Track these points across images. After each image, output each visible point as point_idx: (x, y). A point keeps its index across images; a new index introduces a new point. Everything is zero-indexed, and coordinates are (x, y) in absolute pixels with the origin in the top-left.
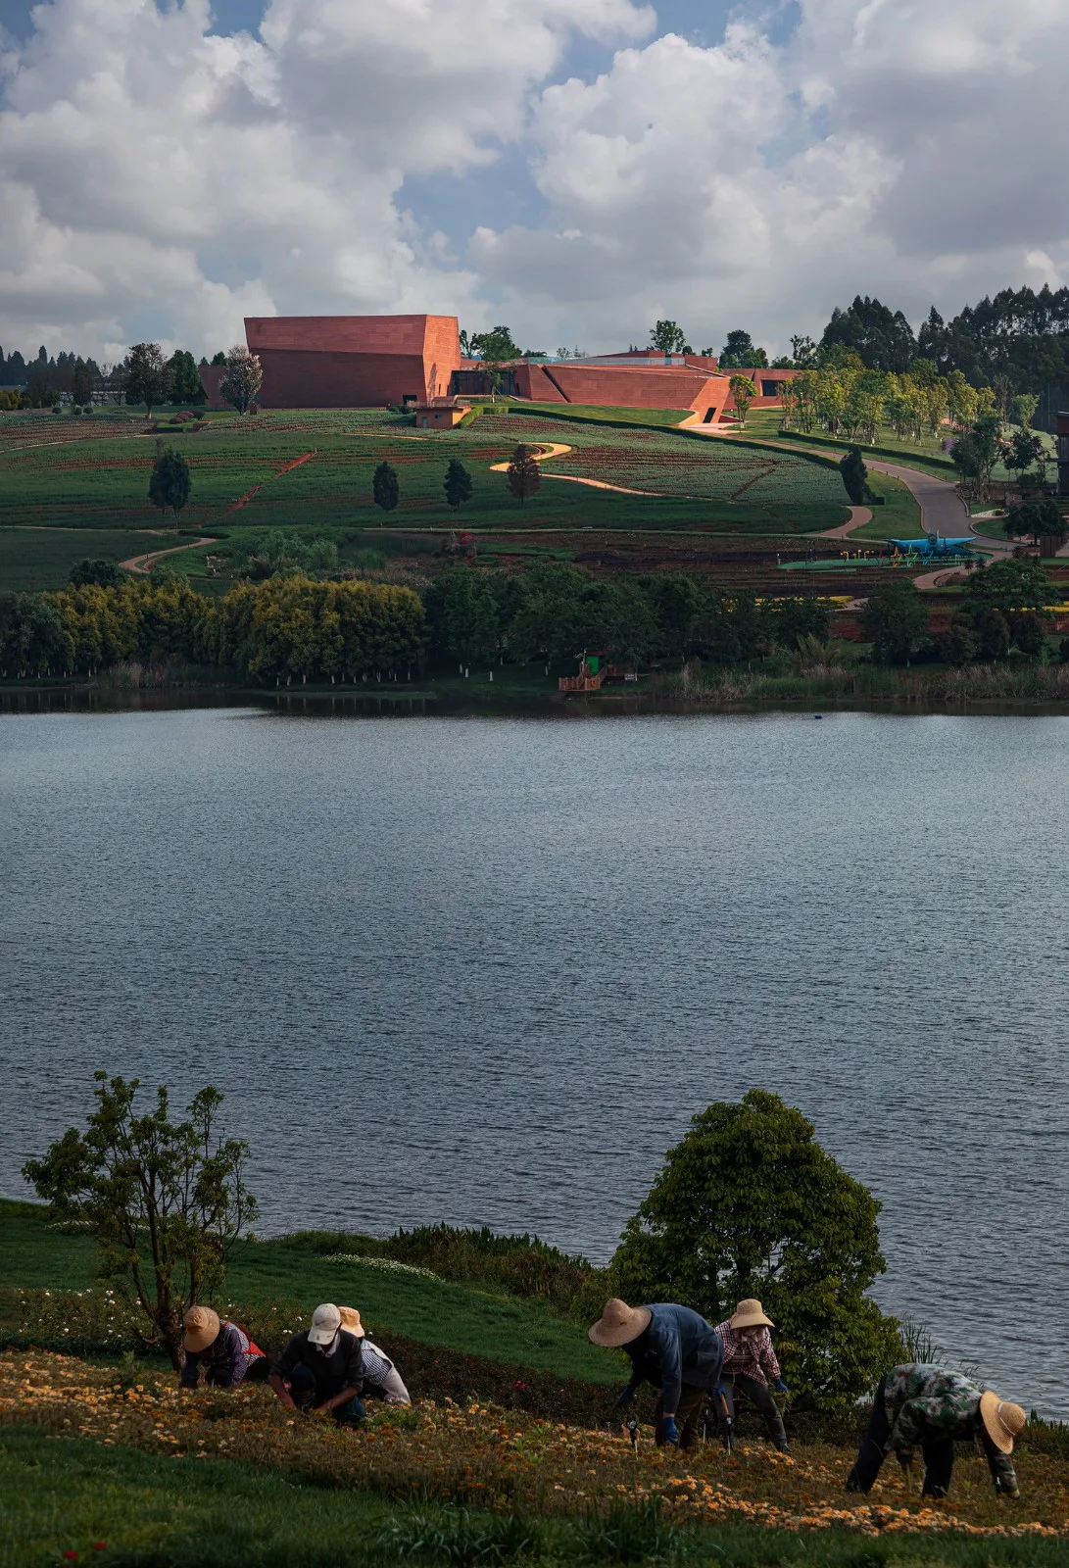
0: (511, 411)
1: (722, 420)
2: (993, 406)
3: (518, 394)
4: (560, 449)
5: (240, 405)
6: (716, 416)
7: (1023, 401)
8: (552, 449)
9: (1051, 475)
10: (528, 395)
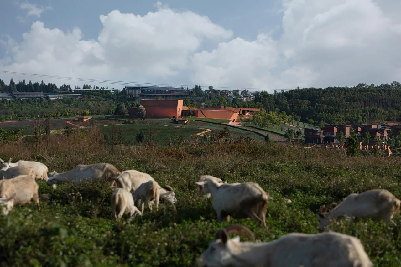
0: (196, 120)
1: (236, 122)
2: (292, 119)
3: (195, 116)
4: (209, 130)
5: (141, 117)
6: (235, 121)
7: (297, 118)
8: (207, 130)
9: (303, 139)
10: (197, 116)
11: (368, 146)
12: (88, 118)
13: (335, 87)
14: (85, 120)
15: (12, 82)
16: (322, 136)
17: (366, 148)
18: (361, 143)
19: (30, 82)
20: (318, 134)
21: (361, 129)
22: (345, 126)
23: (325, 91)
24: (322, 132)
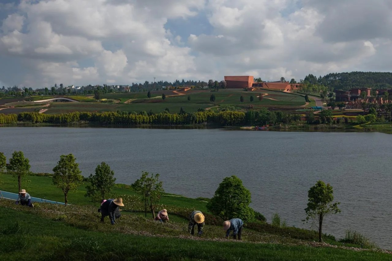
0: (260, 89)
3: (261, 87)
4: (266, 94)
5: (223, 88)
6: (289, 90)
9: (335, 98)
10: (263, 87)
11: (387, 100)
12: (188, 89)
13: (357, 72)
14: (186, 90)
15: (183, 81)
16: (349, 95)
17: (386, 102)
18: (382, 98)
19: (193, 81)
20: (346, 94)
21: (378, 92)
22: (367, 88)
23: (350, 74)
24: (349, 93)
